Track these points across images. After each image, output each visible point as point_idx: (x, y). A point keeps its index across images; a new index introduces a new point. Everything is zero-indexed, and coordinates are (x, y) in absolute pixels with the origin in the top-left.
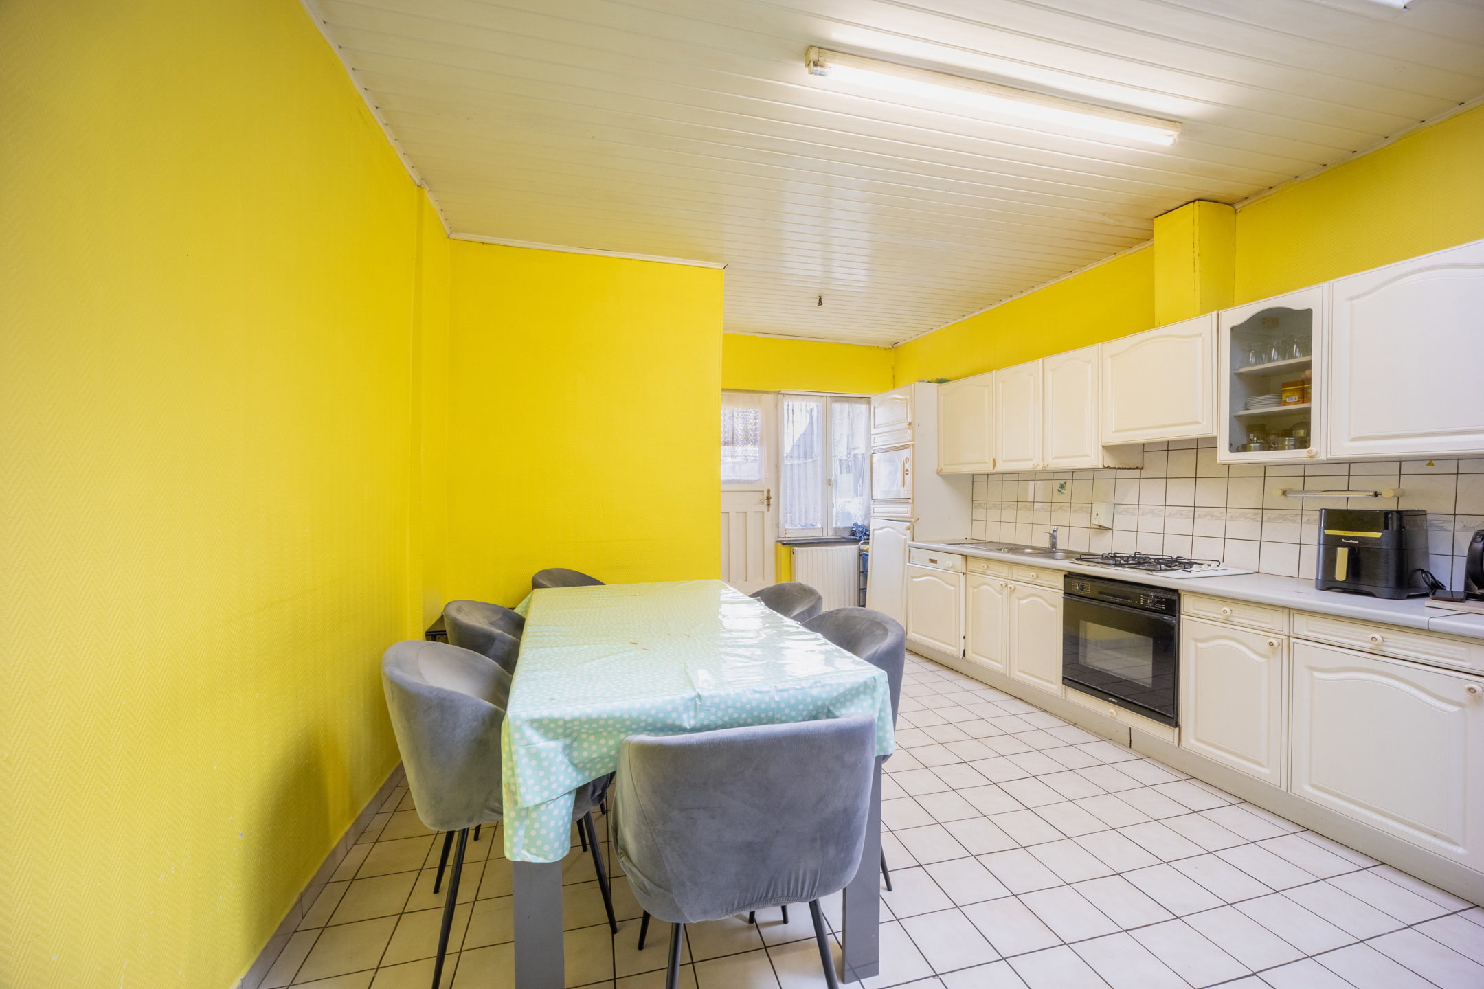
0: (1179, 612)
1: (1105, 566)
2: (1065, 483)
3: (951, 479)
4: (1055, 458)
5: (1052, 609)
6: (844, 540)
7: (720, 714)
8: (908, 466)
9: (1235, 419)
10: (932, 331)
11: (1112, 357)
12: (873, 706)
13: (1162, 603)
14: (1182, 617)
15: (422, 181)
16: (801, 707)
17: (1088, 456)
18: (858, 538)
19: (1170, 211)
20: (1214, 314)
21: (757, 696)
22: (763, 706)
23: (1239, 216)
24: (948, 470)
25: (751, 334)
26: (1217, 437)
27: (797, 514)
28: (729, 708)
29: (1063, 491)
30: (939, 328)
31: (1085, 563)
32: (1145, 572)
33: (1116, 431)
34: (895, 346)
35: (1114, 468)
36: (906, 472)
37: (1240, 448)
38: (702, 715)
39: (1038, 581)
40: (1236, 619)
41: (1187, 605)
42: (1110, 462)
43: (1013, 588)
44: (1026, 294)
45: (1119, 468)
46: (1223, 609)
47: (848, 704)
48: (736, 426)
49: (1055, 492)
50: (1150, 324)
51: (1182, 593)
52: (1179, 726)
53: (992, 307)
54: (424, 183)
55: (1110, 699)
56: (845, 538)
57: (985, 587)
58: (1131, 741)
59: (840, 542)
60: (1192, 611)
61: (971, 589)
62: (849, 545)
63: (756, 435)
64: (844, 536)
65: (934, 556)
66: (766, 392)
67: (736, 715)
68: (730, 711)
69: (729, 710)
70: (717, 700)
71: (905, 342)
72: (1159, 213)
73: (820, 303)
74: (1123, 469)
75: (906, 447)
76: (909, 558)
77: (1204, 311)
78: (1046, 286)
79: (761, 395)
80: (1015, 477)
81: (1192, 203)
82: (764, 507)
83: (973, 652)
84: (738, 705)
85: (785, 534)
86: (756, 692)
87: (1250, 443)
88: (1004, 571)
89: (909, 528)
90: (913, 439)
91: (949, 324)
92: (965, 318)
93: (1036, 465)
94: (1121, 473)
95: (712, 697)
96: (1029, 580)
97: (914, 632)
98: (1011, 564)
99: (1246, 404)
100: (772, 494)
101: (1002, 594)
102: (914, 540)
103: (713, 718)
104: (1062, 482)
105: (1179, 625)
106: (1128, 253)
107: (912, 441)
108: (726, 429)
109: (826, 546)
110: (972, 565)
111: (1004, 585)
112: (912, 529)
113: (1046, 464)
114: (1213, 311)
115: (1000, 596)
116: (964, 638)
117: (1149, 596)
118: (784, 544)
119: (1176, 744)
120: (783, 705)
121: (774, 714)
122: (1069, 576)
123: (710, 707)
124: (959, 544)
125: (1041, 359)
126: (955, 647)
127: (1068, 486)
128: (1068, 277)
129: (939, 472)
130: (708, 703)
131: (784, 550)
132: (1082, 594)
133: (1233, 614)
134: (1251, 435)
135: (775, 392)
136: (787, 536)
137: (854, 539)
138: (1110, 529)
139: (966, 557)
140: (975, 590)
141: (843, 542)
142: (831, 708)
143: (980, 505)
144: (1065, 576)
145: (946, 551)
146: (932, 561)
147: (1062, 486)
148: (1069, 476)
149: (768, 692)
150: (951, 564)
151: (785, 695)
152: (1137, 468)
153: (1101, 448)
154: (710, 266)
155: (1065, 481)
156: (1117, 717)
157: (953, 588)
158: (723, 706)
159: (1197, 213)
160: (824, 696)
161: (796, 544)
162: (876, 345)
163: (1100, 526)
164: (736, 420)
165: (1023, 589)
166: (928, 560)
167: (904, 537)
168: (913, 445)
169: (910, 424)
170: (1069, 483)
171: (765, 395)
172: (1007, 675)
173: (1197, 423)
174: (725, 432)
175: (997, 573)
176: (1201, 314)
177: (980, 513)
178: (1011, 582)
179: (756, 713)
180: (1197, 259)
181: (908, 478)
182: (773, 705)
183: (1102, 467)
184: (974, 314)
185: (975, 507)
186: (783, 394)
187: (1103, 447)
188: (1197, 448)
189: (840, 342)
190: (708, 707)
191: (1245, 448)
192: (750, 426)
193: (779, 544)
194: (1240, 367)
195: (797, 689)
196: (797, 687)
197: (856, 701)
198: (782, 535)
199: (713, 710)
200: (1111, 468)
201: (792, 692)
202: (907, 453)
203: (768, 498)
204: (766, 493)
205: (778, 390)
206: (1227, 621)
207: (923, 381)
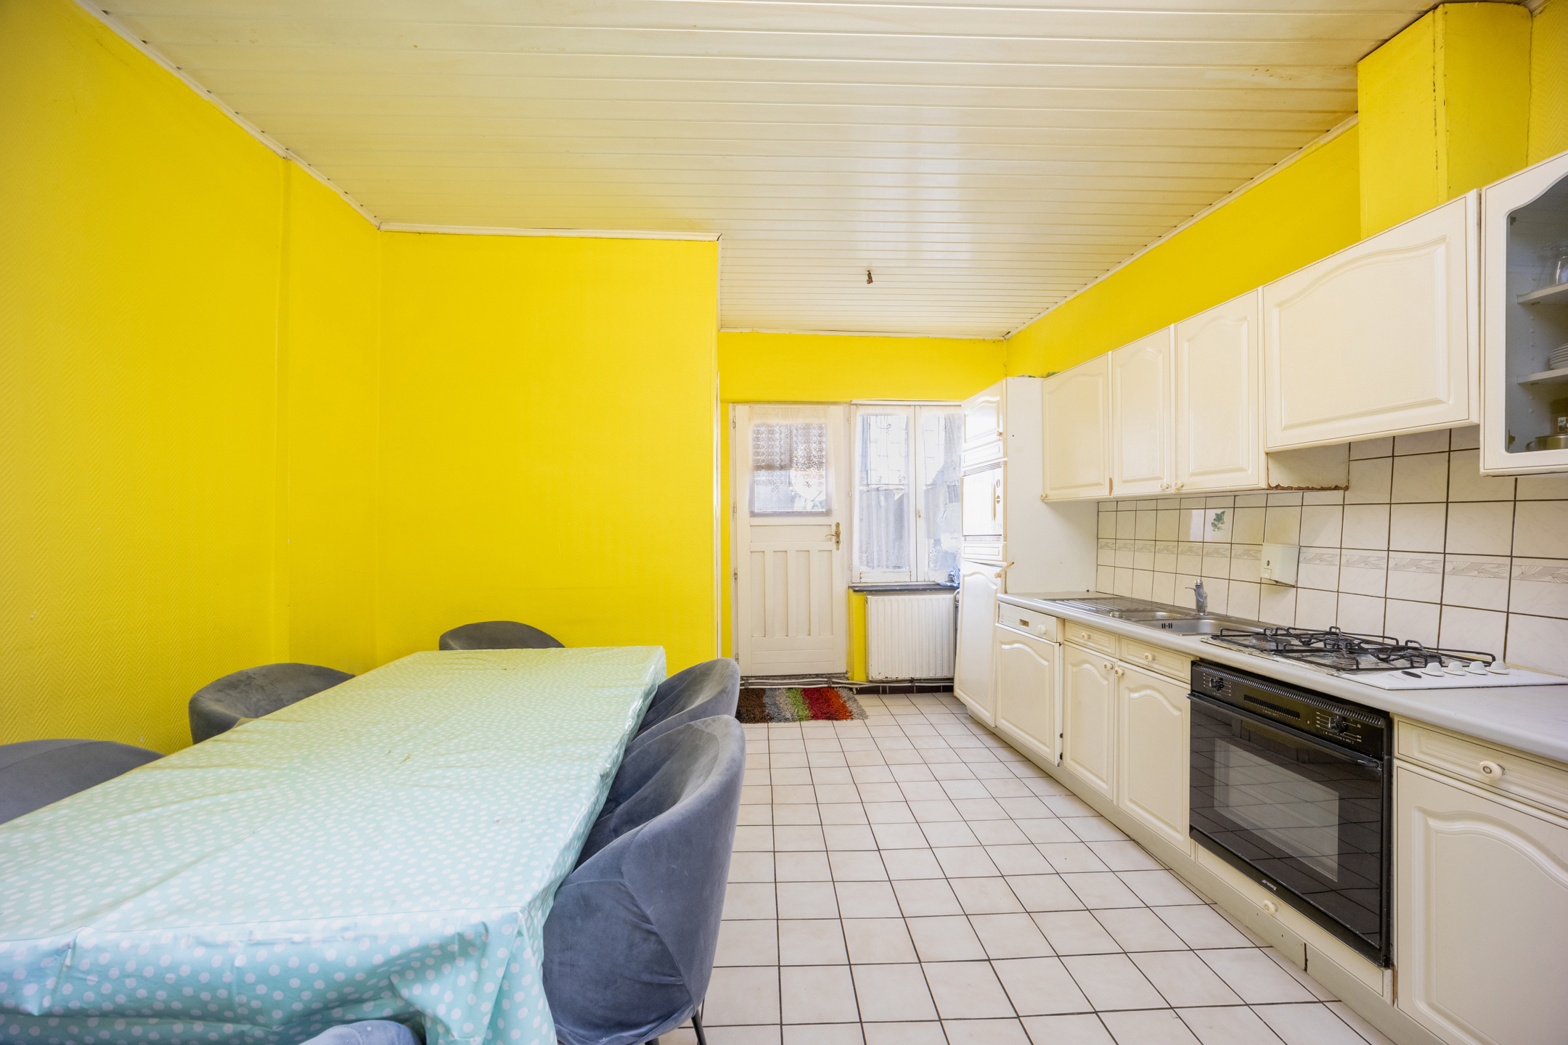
0: (1390, 753)
1: (1257, 652)
2: (1223, 513)
3: (1066, 509)
4: (1193, 475)
5: (1176, 713)
6: (938, 587)
7: (107, 988)
8: (1000, 492)
9: (1519, 391)
10: (1048, 311)
11: (1279, 305)
12: (477, 987)
13: (1356, 731)
14: (1396, 762)
15: (289, 151)
16: (295, 983)
17: (1242, 470)
18: (955, 585)
19: (1387, 40)
20: (1472, 196)
21: (199, 952)
22: (205, 977)
23: (1539, 22)
24: (1055, 495)
25: (813, 333)
26: (1477, 427)
27: (875, 555)
28: (128, 976)
29: (1220, 525)
30: (1057, 306)
31: (1224, 645)
32: (1325, 670)
33: (1287, 428)
34: (1007, 337)
35: (1299, 489)
36: (996, 500)
37: (1532, 445)
38: (67, 989)
39: (1155, 666)
40: (1514, 789)
41: (1405, 742)
42: (1279, 478)
43: (1120, 672)
44: (1167, 238)
45: (1308, 489)
46: (1483, 763)
47: (430, 974)
48: (795, 445)
49: (1209, 527)
50: (1352, 235)
51: (1396, 720)
52: (1393, 965)
53: (1121, 266)
54: (290, 153)
55: (1264, 881)
56: (938, 584)
57: (1087, 666)
58: (1306, 960)
59: (931, 590)
60: (1417, 755)
61: (1070, 667)
62: (945, 594)
63: (821, 457)
64: (939, 582)
65: (1027, 615)
66: (835, 403)
67: (142, 993)
68: (130, 983)
69: (127, 981)
70: (104, 958)
71: (1019, 330)
72: (1367, 49)
73: (870, 280)
74: (1313, 489)
75: (997, 466)
76: (999, 616)
77: (1455, 192)
78: (1195, 221)
79: (827, 406)
80: (1152, 505)
81: (1431, 13)
82: (832, 545)
83: (1073, 759)
84: (149, 972)
85: (861, 578)
86: (201, 943)
87: (1559, 433)
88: (1108, 644)
89: (999, 576)
90: (1005, 454)
91: (1067, 299)
92: (1088, 287)
93: (1165, 486)
94: (1310, 497)
95: (99, 949)
96: (1144, 662)
97: (1003, 718)
98: (1120, 636)
99: (1549, 360)
100: (842, 529)
101: (1108, 680)
102: (1006, 592)
103: (90, 996)
104: (1219, 511)
105: (1390, 776)
106: (1322, 142)
107: (1004, 457)
108: (783, 450)
109: (910, 594)
110: (1073, 633)
111: (1109, 666)
112: (1003, 576)
113: (1180, 484)
114: (1468, 190)
115: (1105, 682)
116: (1061, 736)
117: (1333, 715)
118: (855, 591)
119: (1388, 998)
120: (250, 978)
121: (230, 994)
122: (1199, 663)
123: (88, 972)
124: (1063, 600)
125: (1172, 326)
126: (1049, 747)
127: (1228, 517)
128: (1229, 200)
129: (1044, 499)
130: (85, 963)
131: (857, 598)
132: (1218, 694)
133: (1507, 777)
134: (1560, 419)
135: (846, 403)
136: (862, 580)
137: (950, 586)
138: (1293, 587)
139: (1063, 621)
140: (1075, 669)
141: (936, 589)
142: (395, 980)
143: (1106, 545)
144: (1193, 663)
145: (1038, 610)
146: (1025, 623)
147: (1219, 518)
148: (1230, 502)
149: (226, 945)
150: (1043, 629)
151: (262, 954)
152: (1336, 488)
153: (1263, 456)
154: (700, 238)
155: (1222, 510)
156: (1278, 915)
157: (1046, 663)
158: (114, 973)
159: (1440, 25)
160: (351, 961)
161: (871, 591)
162: (981, 338)
163: (1277, 582)
164: (795, 439)
165: (1135, 675)
166: (1019, 621)
167: (995, 587)
168: (1005, 463)
169: (1001, 434)
170: (1229, 513)
171: (832, 408)
172: (1115, 802)
173: (1437, 402)
174: (781, 453)
175: (1100, 647)
176: (1449, 199)
177: (1107, 556)
178: (1120, 663)
179: (188, 991)
180: (1441, 110)
181: (1000, 507)
182: (228, 977)
183: (1266, 487)
184: (1099, 280)
185: (1101, 548)
186: (856, 405)
187: (1267, 454)
188: (1450, 451)
189: (931, 336)
190: (82, 972)
191: (1543, 443)
192: (814, 445)
193: (851, 590)
194: (1533, 291)
195: (293, 943)
196: (297, 938)
197: (447, 969)
198: (856, 580)
199: (93, 979)
200: (1283, 488)
201: (278, 949)
202: (999, 473)
203: (838, 535)
204: (834, 528)
205: (848, 400)
206: (1493, 787)
207: (1023, 376)
